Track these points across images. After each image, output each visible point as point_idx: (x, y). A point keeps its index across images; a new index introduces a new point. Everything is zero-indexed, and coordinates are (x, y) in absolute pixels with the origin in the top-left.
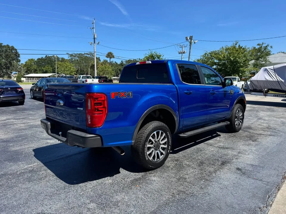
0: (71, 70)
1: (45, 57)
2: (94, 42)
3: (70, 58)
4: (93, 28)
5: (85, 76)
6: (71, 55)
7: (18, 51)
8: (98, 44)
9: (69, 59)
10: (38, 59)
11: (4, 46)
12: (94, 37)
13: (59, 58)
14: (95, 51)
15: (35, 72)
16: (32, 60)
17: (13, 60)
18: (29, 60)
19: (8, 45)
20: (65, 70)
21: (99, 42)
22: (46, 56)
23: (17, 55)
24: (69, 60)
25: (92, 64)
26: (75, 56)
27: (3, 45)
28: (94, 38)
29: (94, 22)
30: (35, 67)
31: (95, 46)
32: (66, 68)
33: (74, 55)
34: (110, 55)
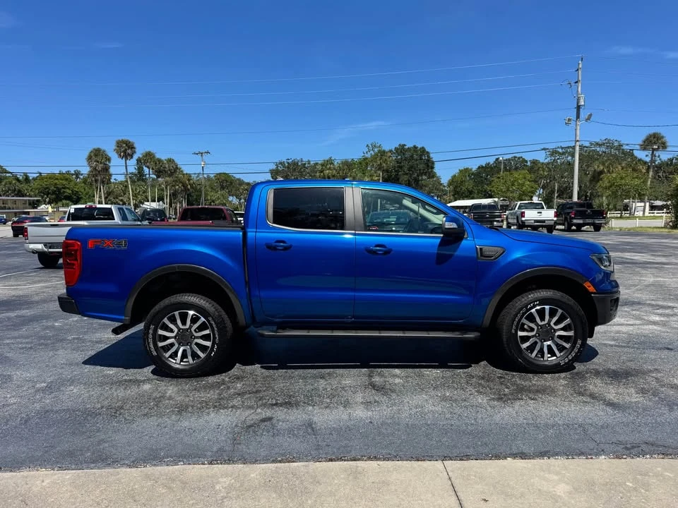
0: (524, 188)
1: (495, 162)
2: (578, 117)
3: (549, 159)
4: (576, 83)
5: (527, 202)
6: (554, 152)
7: (431, 155)
8: (588, 119)
9: (546, 161)
10: (479, 167)
11: (408, 148)
12: (578, 103)
13: (526, 162)
14: (578, 139)
15: (469, 195)
16: (466, 170)
17: (422, 174)
18: (461, 171)
19: (415, 147)
20: (508, 190)
21: (591, 115)
22: (497, 159)
23: (429, 164)
24: (548, 164)
25: (595, 170)
26: (563, 153)
27: (406, 147)
28: (578, 107)
29: (580, 66)
30: (469, 185)
31: (578, 127)
32: (513, 185)
33: (560, 150)
34: (654, 141)
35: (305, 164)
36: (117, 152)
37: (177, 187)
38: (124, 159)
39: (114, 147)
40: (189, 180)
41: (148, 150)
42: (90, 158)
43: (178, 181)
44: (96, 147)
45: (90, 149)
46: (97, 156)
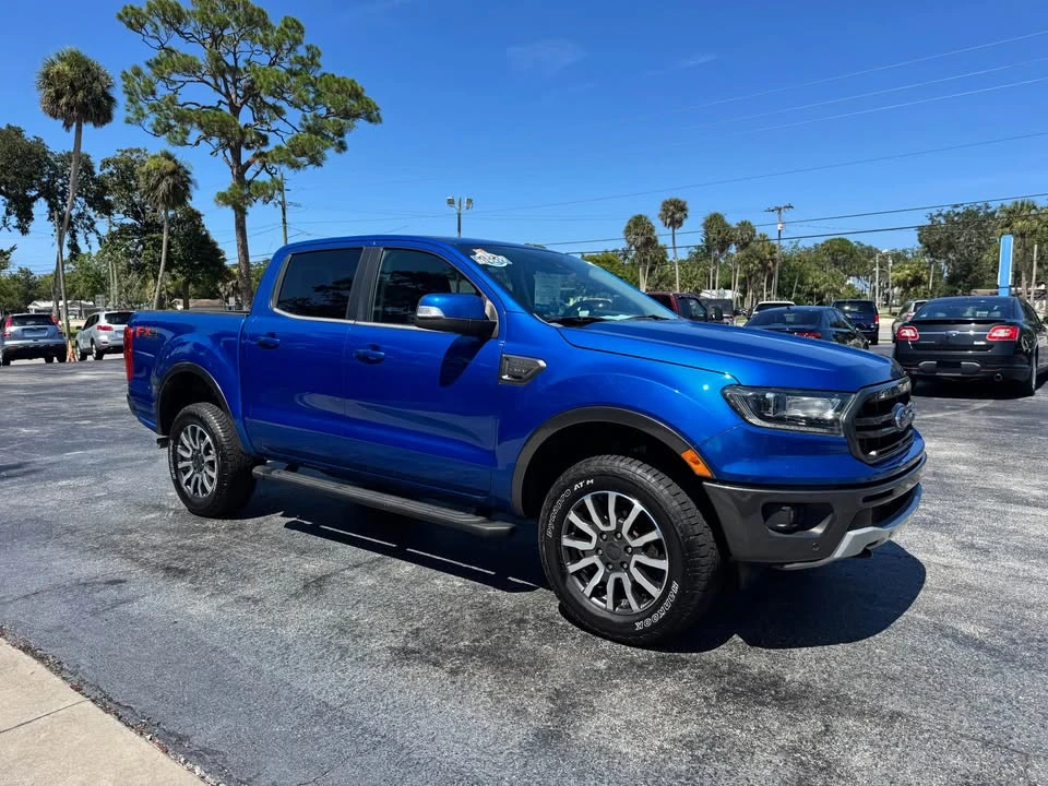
35: (994, 213)
36: (662, 219)
37: (751, 265)
38: (671, 228)
39: (659, 212)
40: (771, 254)
41: (713, 211)
42: (628, 231)
43: (754, 255)
44: (637, 213)
45: (630, 217)
46: (638, 225)
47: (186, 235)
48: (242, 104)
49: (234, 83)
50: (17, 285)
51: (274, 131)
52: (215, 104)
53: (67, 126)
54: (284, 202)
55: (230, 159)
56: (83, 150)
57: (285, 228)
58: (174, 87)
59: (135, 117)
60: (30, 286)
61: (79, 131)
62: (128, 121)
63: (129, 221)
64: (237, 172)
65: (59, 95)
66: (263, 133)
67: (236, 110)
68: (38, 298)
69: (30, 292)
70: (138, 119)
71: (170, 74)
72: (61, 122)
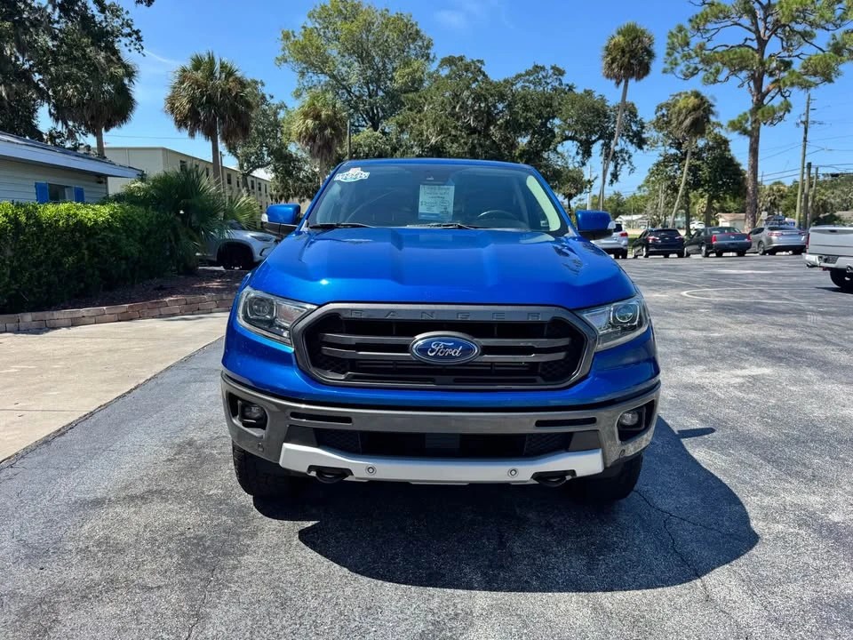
47: (715, 158)
48: (769, 37)
49: (765, 20)
50: (611, 204)
51: (798, 56)
52: (741, 42)
53: (618, 83)
54: (807, 121)
55: (753, 89)
56: (628, 99)
57: (805, 147)
58: (708, 35)
59: (669, 67)
60: (618, 205)
61: (626, 86)
62: (665, 71)
63: (673, 151)
64: (757, 100)
65: (613, 61)
66: (787, 59)
67: (762, 43)
68: (623, 213)
69: (619, 209)
70: (672, 68)
71: (704, 25)
72: (614, 81)
